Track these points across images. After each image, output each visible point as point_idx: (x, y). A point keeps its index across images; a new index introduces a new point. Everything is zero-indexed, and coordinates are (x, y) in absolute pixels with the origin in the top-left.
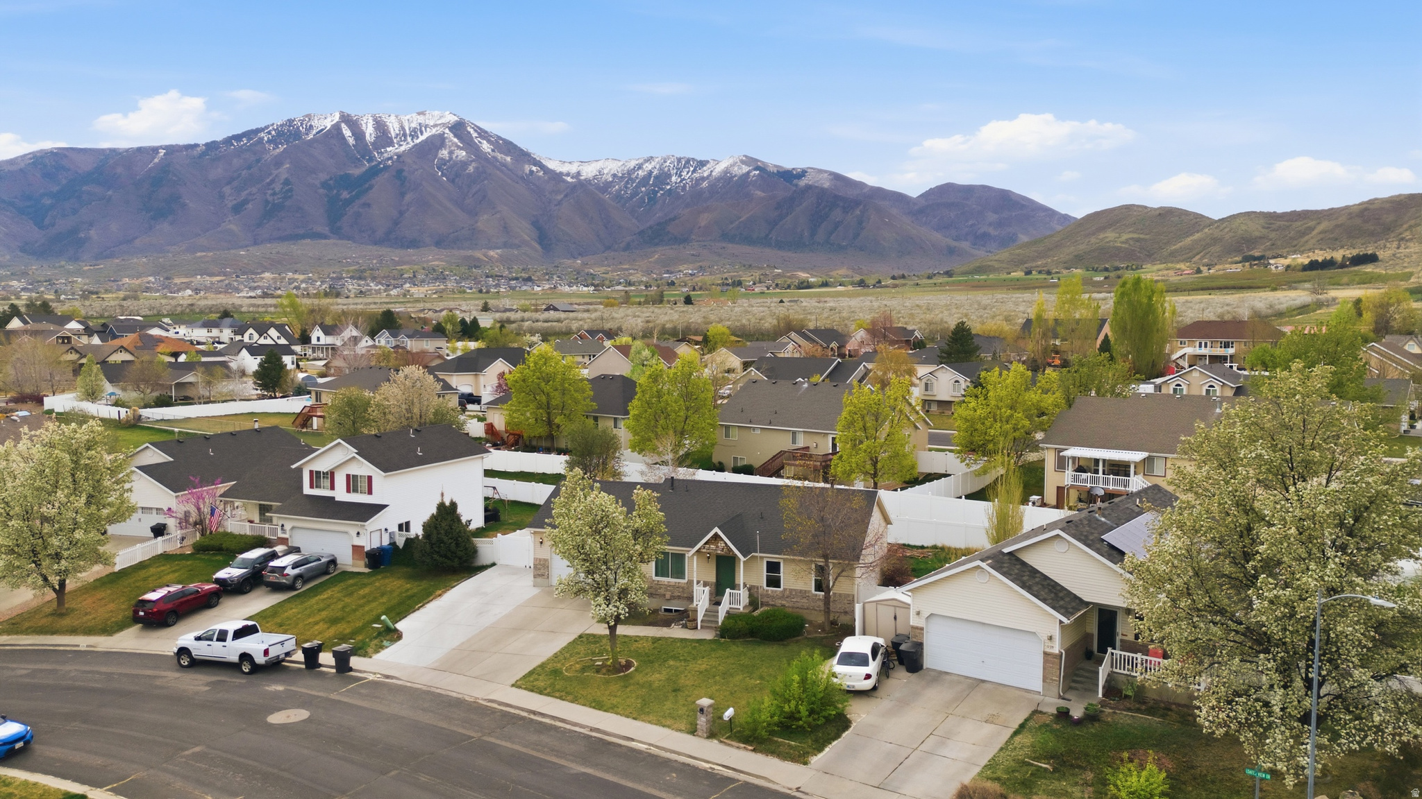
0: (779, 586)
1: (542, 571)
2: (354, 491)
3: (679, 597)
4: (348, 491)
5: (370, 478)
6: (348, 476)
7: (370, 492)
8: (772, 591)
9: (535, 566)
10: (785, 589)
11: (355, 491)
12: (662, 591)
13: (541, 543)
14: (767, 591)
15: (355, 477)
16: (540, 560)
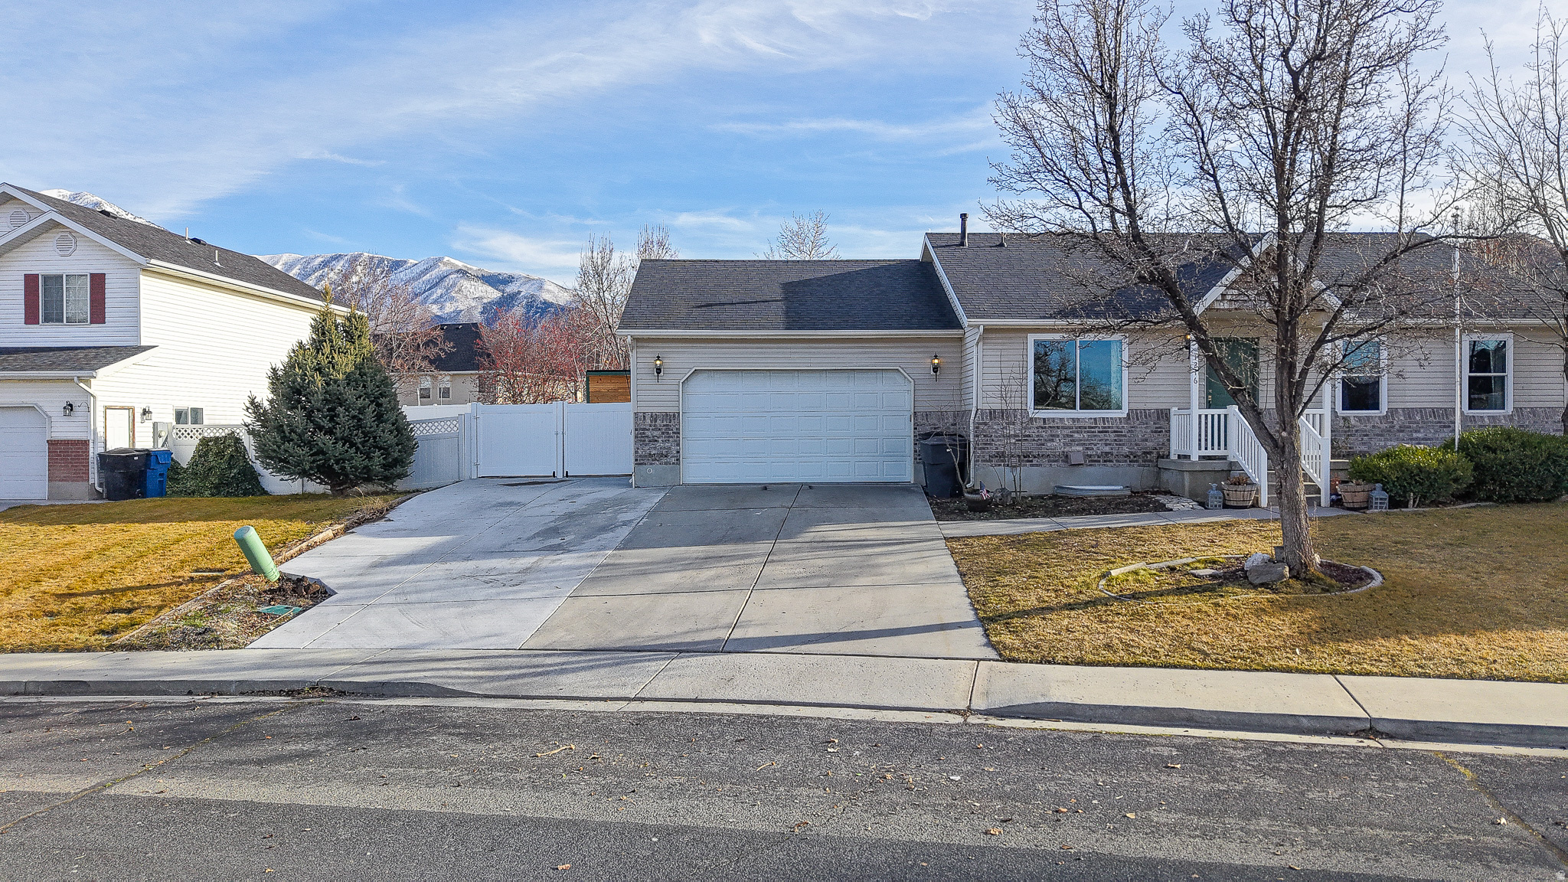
0: (1376, 406)
1: (660, 444)
2: (47, 320)
3: (1106, 458)
4: (31, 318)
5: (98, 282)
6: (31, 281)
7: (98, 315)
8: (1360, 419)
9: (640, 436)
10: (1392, 411)
11: (54, 316)
12: (1057, 446)
13: (659, 371)
14: (1345, 419)
15: (54, 282)
16: (654, 417)
